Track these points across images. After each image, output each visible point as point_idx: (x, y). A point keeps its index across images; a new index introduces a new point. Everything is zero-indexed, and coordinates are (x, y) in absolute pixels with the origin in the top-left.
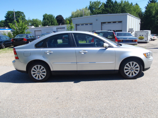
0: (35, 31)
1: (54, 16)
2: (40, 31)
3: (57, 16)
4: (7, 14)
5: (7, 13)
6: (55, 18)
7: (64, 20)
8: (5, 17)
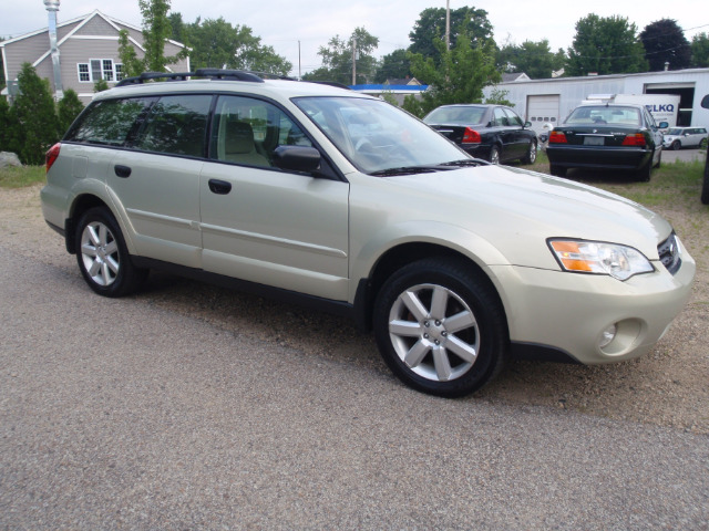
0: (528, 97)
1: (633, 26)
2: (556, 99)
3: (648, 28)
4: (419, 22)
5: (419, 18)
6: (636, 35)
7: (688, 43)
8: (412, 35)
